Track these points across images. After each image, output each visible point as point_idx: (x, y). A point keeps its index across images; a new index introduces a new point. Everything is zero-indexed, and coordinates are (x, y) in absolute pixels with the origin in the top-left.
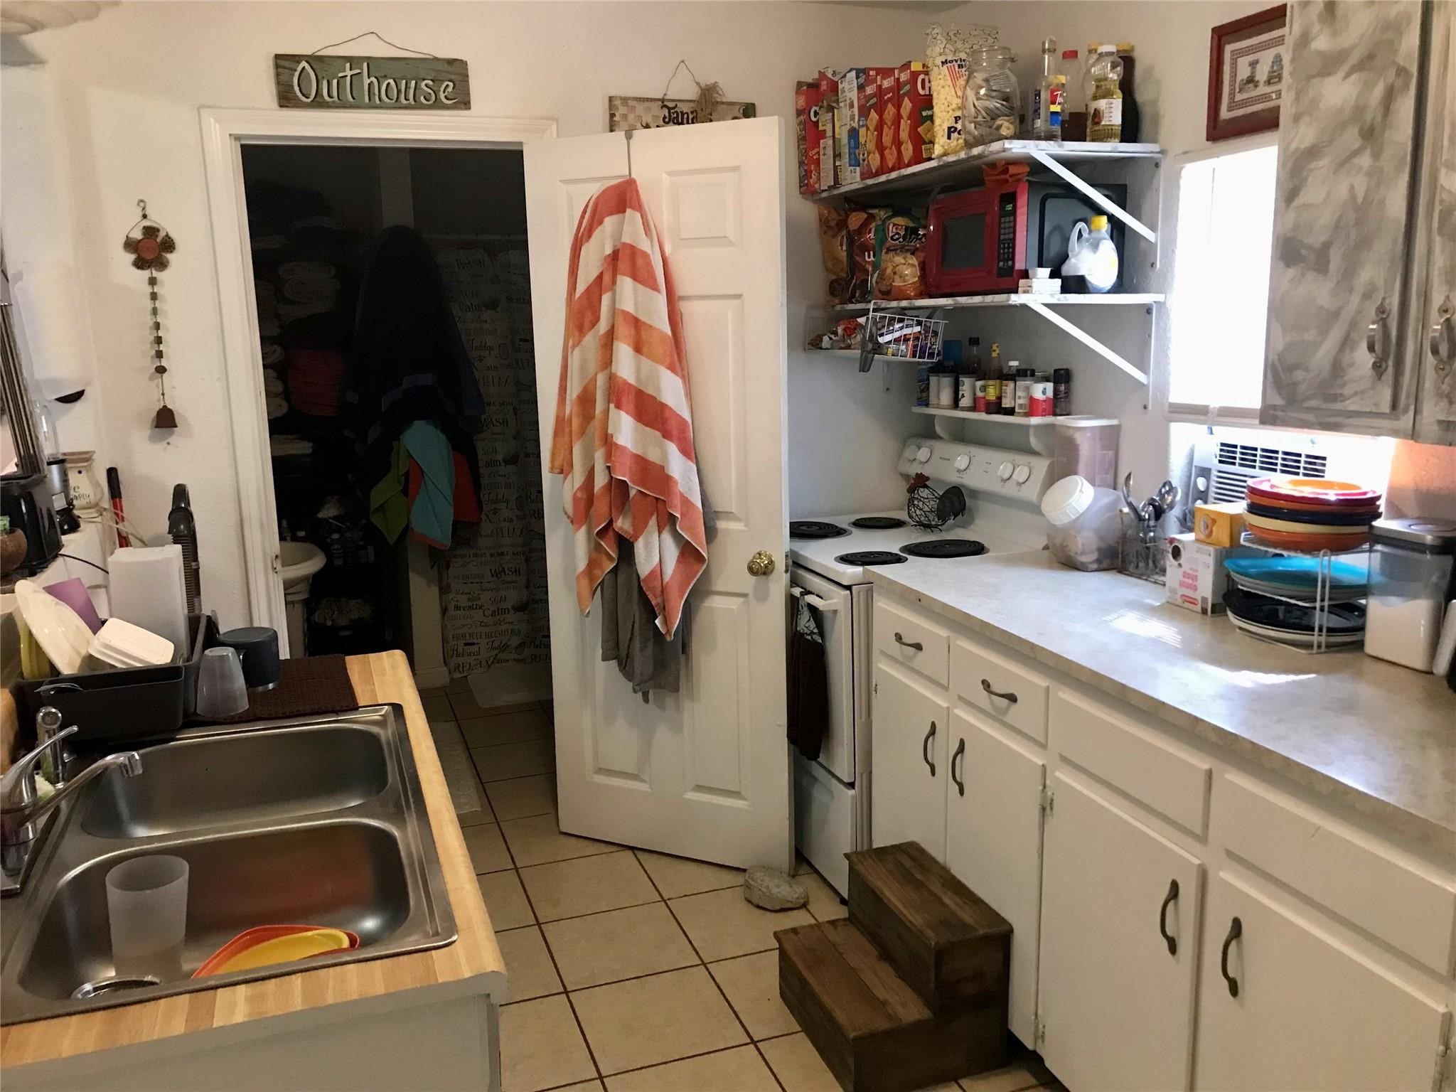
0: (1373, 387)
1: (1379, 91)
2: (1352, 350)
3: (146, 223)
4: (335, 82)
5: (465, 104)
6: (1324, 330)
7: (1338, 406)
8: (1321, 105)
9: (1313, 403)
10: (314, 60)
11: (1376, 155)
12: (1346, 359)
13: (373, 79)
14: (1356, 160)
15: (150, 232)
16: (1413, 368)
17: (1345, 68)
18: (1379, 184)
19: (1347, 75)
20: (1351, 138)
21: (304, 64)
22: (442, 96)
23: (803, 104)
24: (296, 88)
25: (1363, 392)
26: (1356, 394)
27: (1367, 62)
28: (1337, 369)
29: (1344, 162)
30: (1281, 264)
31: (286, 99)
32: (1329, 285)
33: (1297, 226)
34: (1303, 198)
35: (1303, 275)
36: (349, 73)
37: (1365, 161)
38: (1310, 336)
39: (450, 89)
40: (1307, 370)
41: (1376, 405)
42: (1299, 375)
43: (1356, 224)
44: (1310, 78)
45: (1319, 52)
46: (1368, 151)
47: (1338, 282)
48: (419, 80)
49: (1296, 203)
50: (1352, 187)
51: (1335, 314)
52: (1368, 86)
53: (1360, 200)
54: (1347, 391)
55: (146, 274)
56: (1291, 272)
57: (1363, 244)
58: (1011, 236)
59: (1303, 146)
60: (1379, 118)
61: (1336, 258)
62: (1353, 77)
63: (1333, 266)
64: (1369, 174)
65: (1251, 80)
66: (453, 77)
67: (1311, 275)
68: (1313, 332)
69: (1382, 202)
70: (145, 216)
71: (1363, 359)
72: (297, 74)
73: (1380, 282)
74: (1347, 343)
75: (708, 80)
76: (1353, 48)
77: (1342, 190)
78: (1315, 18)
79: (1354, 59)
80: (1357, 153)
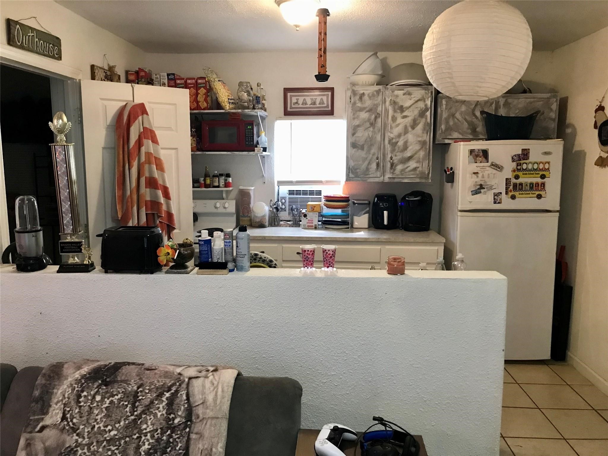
0: (376, 172)
1: (373, 116)
2: (371, 165)
4: (27, 37)
5: (60, 57)
6: (364, 162)
7: (368, 176)
8: (360, 117)
9: (362, 176)
11: (374, 128)
12: (370, 167)
14: (369, 129)
16: (382, 169)
17: (365, 111)
18: (374, 134)
19: (366, 112)
20: (368, 124)
21: (18, 26)
22: (55, 52)
23: (134, 78)
25: (374, 173)
26: (372, 173)
27: (370, 111)
28: (367, 169)
29: (366, 129)
30: (352, 148)
31: (11, 41)
32: (364, 152)
33: (355, 140)
34: (356, 135)
35: (358, 150)
37: (371, 129)
38: (360, 162)
39: (57, 50)
40: (360, 169)
41: (377, 175)
42: (358, 170)
43: (370, 141)
44: (356, 111)
45: (358, 106)
46: (372, 128)
47: (367, 152)
48: (50, 44)
49: (355, 136)
50: (369, 134)
51: (366, 158)
52: (371, 115)
53: (370, 136)
54: (370, 173)
56: (355, 150)
57: (372, 145)
58: (252, 135)
59: (356, 125)
60: (374, 122)
61: (366, 148)
62: (367, 113)
63: (365, 149)
64: (372, 132)
65: (297, 103)
67: (360, 151)
68: (361, 162)
69: (376, 137)
71: (374, 166)
73: (376, 152)
74: (369, 164)
75: (112, 64)
76: (367, 107)
77: (366, 134)
78: (357, 99)
79: (367, 109)
80: (369, 127)
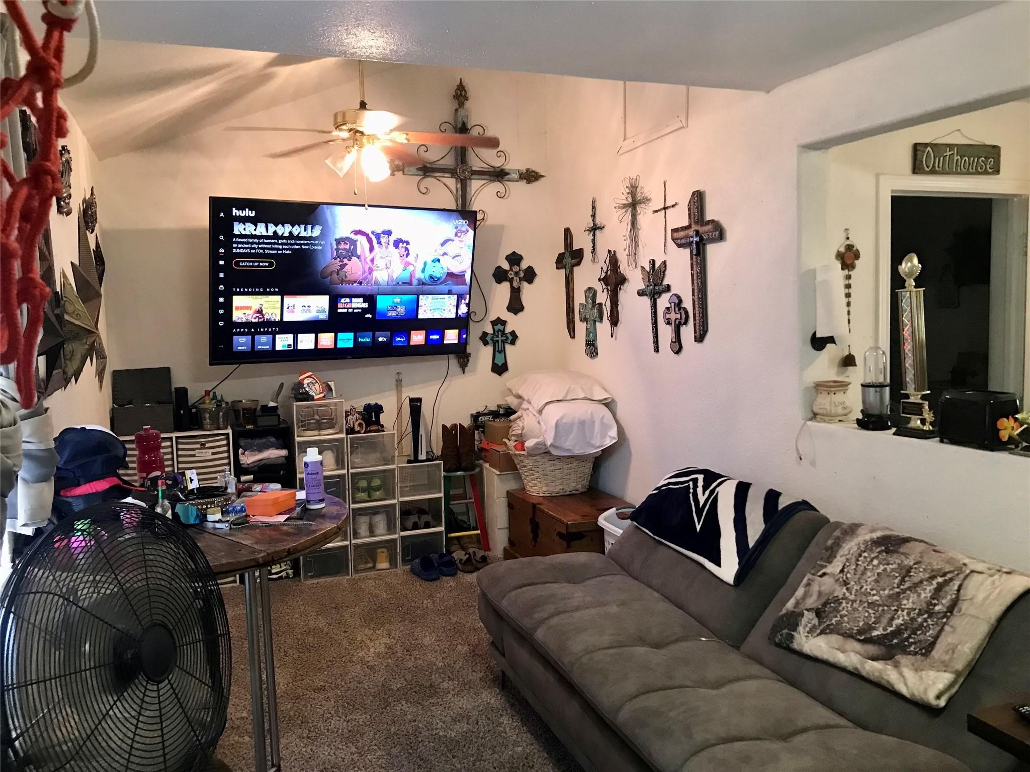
3: (848, 242)
4: (942, 159)
5: (997, 171)
10: (934, 146)
13: (959, 157)
15: (849, 247)
21: (929, 148)
22: (988, 167)
24: (924, 163)
31: (917, 169)
36: (948, 153)
39: (992, 163)
48: (979, 158)
55: (846, 272)
66: (994, 156)
70: (848, 238)
72: (926, 154)
